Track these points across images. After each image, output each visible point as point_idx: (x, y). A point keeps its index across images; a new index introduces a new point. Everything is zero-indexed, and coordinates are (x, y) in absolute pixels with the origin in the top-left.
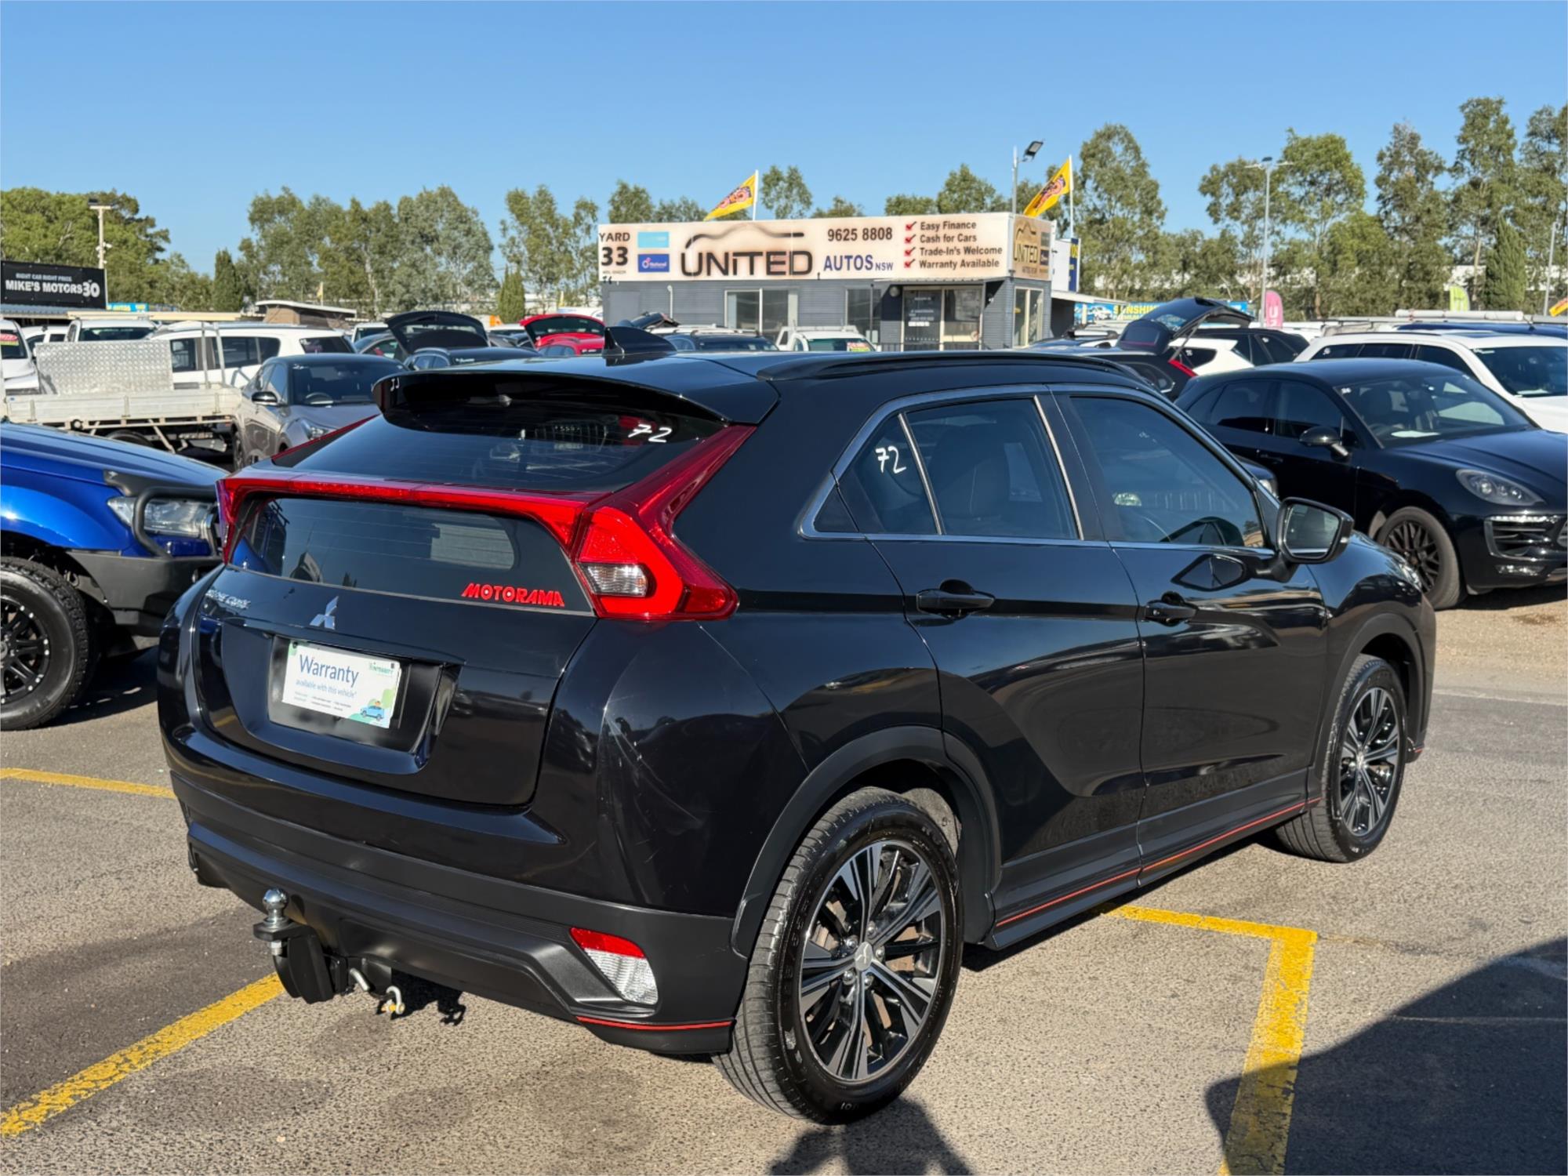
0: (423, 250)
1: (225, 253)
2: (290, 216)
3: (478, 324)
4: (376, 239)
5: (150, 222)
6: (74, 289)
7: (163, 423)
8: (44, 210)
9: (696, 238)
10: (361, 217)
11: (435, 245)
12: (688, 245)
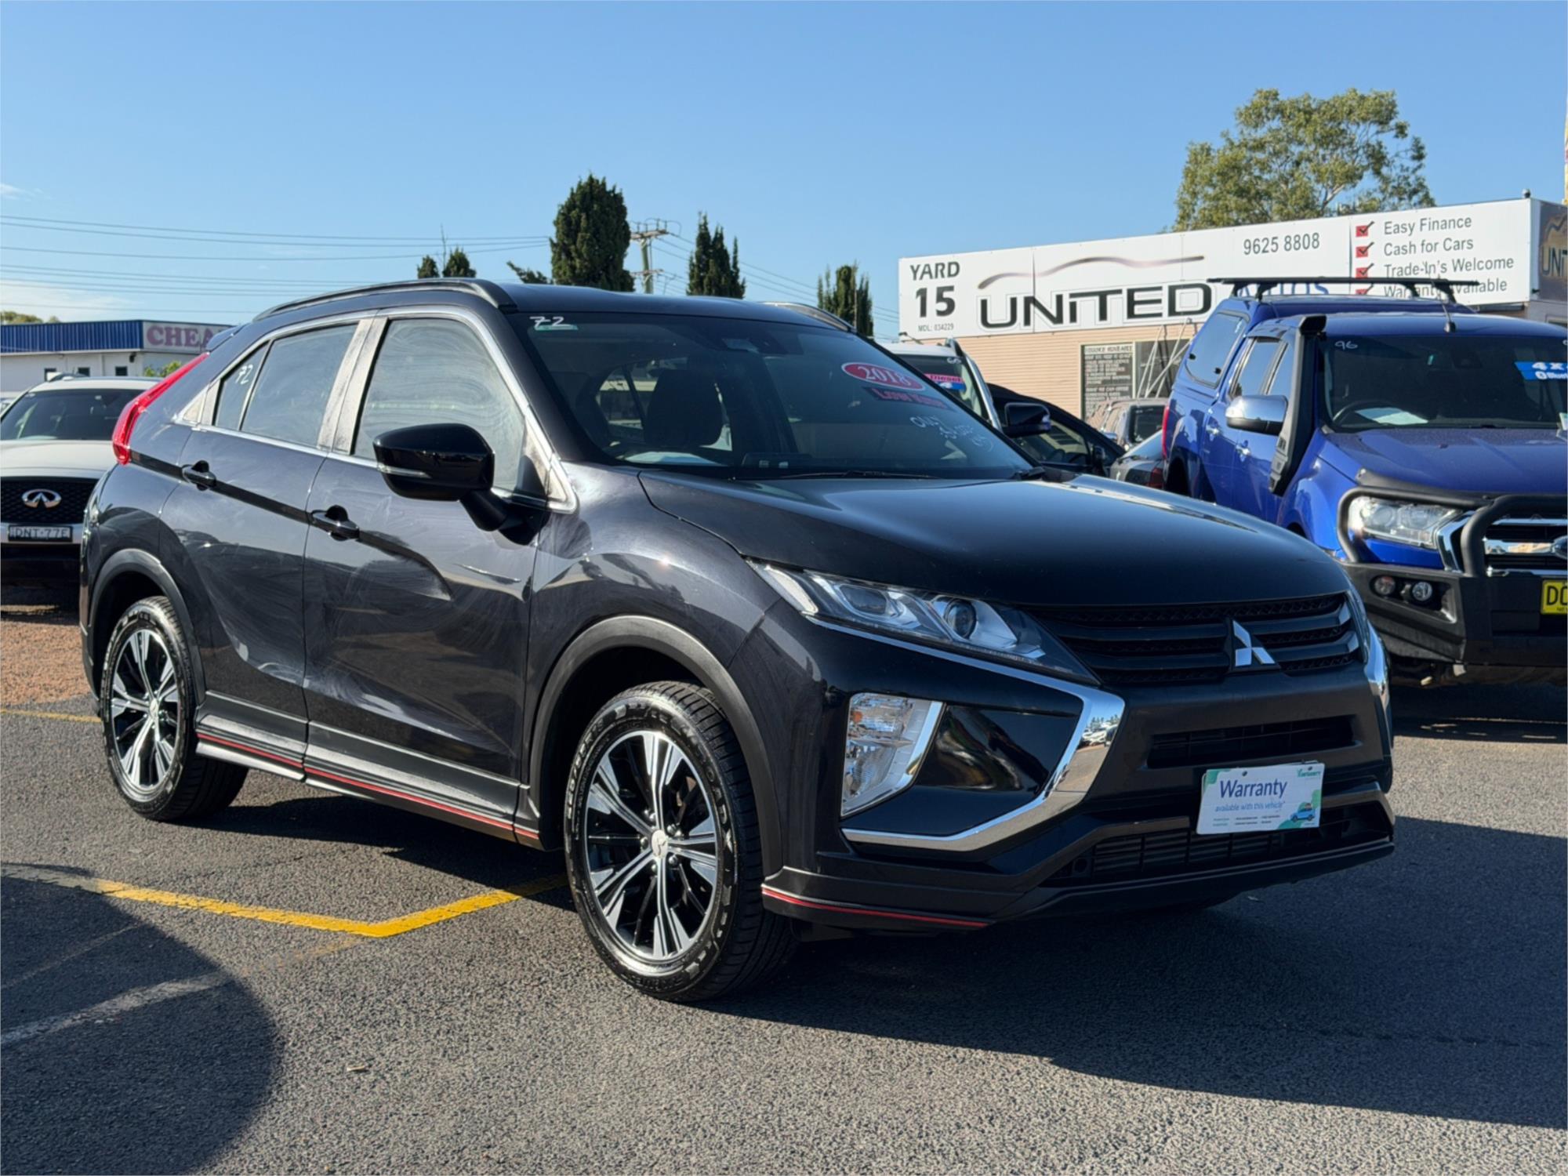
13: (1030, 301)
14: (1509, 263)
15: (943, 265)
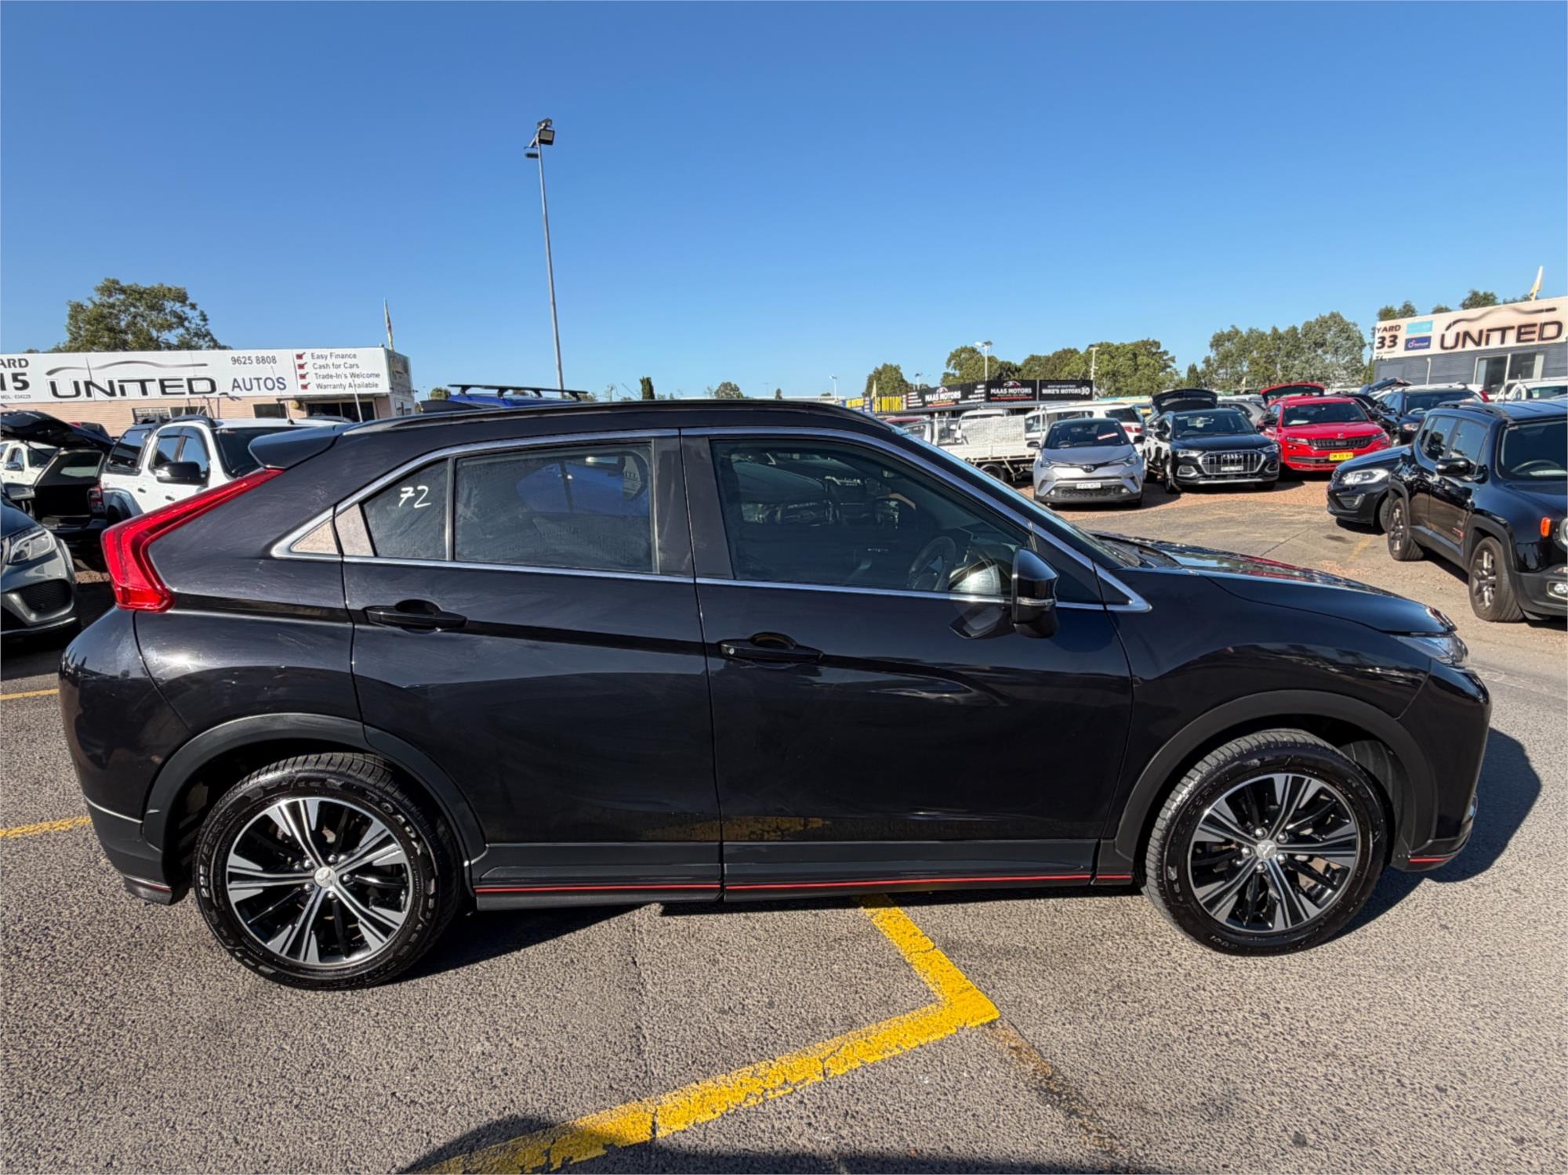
0: (1315, 351)
1: (1194, 365)
2: (1235, 341)
3: (1214, 396)
4: (1285, 348)
5: (1166, 353)
6: (1077, 391)
7: (1009, 459)
8: (1109, 353)
9: (1455, 322)
10: (1276, 336)
11: (1324, 348)
12: (1448, 328)
13: (88, 384)
14: (377, 376)
15: (14, 361)
